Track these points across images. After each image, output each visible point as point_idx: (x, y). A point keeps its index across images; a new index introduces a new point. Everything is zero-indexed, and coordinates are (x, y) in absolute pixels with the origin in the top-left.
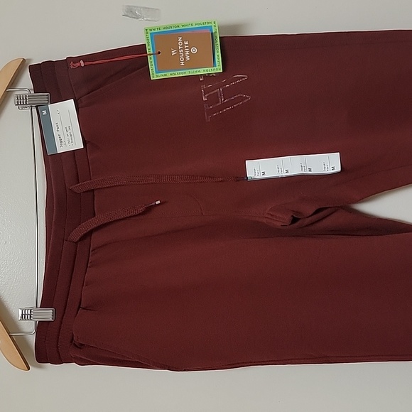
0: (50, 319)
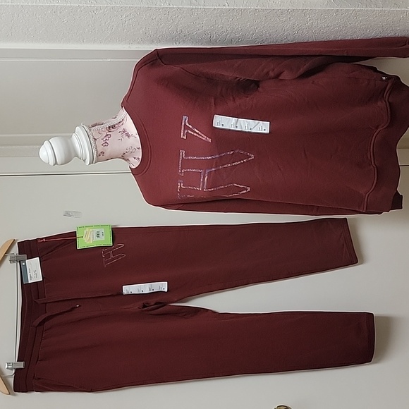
0: (22, 367)
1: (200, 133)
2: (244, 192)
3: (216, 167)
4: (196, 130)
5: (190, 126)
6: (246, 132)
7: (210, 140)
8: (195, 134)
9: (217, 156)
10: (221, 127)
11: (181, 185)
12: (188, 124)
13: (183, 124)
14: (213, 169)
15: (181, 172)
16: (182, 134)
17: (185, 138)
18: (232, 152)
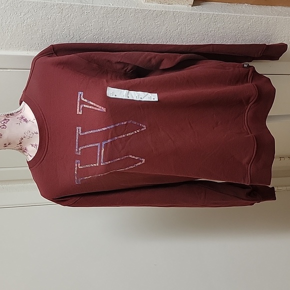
1: (95, 104)
2: (140, 164)
3: (111, 138)
4: (91, 103)
5: (86, 100)
6: (137, 101)
7: (104, 110)
8: (90, 107)
9: (112, 126)
10: (114, 97)
11: (78, 165)
12: (83, 99)
13: (79, 99)
14: (109, 141)
15: (78, 151)
16: (78, 110)
17: (81, 113)
18: (125, 123)
